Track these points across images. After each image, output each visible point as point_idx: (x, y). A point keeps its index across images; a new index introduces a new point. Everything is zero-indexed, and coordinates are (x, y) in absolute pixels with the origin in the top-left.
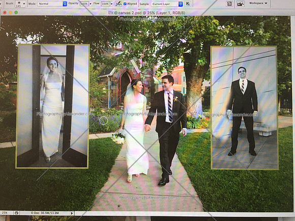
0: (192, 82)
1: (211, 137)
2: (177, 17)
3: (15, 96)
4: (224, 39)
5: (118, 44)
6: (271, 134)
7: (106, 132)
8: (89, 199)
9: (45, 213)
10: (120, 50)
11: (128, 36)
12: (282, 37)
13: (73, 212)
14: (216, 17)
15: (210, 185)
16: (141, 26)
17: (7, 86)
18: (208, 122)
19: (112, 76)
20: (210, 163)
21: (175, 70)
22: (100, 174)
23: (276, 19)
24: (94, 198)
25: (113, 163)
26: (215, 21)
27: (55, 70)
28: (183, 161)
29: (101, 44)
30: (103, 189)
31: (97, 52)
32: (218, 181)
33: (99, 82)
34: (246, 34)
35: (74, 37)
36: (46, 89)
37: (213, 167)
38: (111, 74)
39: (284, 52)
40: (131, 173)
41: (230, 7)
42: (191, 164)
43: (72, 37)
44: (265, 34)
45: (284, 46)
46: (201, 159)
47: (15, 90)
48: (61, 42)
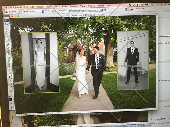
0: (108, 49)
1: (118, 75)
2: (100, 17)
3: (21, 59)
4: (123, 27)
5: (71, 32)
6: (145, 73)
7: (67, 75)
8: (61, 106)
9: (40, 114)
10: (72, 34)
11: (76, 27)
12: (151, 25)
13: (53, 113)
14: (119, 17)
15: (117, 97)
16: (82, 22)
17: (17, 54)
18: (116, 68)
19: (69, 48)
20: (117, 87)
21: (100, 43)
22: (65, 95)
23: (149, 17)
24: (63, 106)
25: (71, 89)
26: (119, 18)
27: (41, 45)
28: (104, 87)
29: (62, 32)
30: (67, 102)
31: (61, 36)
32: (121, 95)
33: (63, 50)
34: (134, 25)
35: (49, 28)
36: (37, 55)
37: (119, 89)
38: (68, 46)
39: (152, 33)
40: (80, 93)
41: (126, 11)
42: (108, 88)
43: (48, 28)
44: (143, 25)
45: (152, 30)
46: (113, 86)
47: (21, 56)
48: (43, 31)
